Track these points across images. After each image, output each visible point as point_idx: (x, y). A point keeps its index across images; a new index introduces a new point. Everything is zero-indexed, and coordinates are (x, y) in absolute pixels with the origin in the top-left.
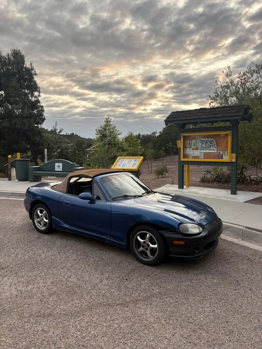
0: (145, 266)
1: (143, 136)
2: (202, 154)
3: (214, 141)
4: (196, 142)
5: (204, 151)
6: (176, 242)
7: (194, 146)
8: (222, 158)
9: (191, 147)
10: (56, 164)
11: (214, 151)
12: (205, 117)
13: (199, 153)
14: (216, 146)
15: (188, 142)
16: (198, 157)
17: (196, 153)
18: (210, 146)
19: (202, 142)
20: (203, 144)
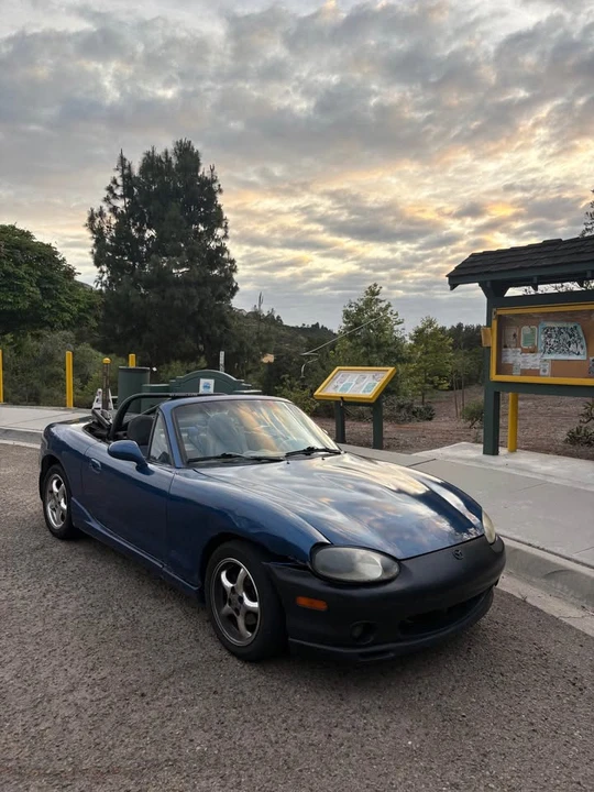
0: (231, 659)
1: (467, 328)
2: (548, 367)
3: (579, 329)
4: (533, 333)
5: (553, 357)
6: (303, 601)
7: (525, 344)
9: (518, 345)
10: (203, 381)
11: (579, 358)
12: (550, 263)
13: (538, 363)
14: (584, 343)
15: (512, 331)
16: (536, 373)
17: (532, 361)
18: (569, 344)
19: (547, 332)
20: (550, 336)
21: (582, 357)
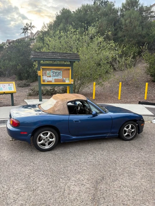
2: (54, 80)
3: (61, 72)
4: (50, 72)
5: (55, 78)
6: (142, 125)
7: (48, 75)
8: (65, 82)
9: (46, 75)
11: (60, 78)
14: (62, 75)
15: (44, 72)
16: (51, 82)
17: (50, 79)
18: (58, 75)
19: (53, 72)
20: (54, 73)
21: (61, 78)
